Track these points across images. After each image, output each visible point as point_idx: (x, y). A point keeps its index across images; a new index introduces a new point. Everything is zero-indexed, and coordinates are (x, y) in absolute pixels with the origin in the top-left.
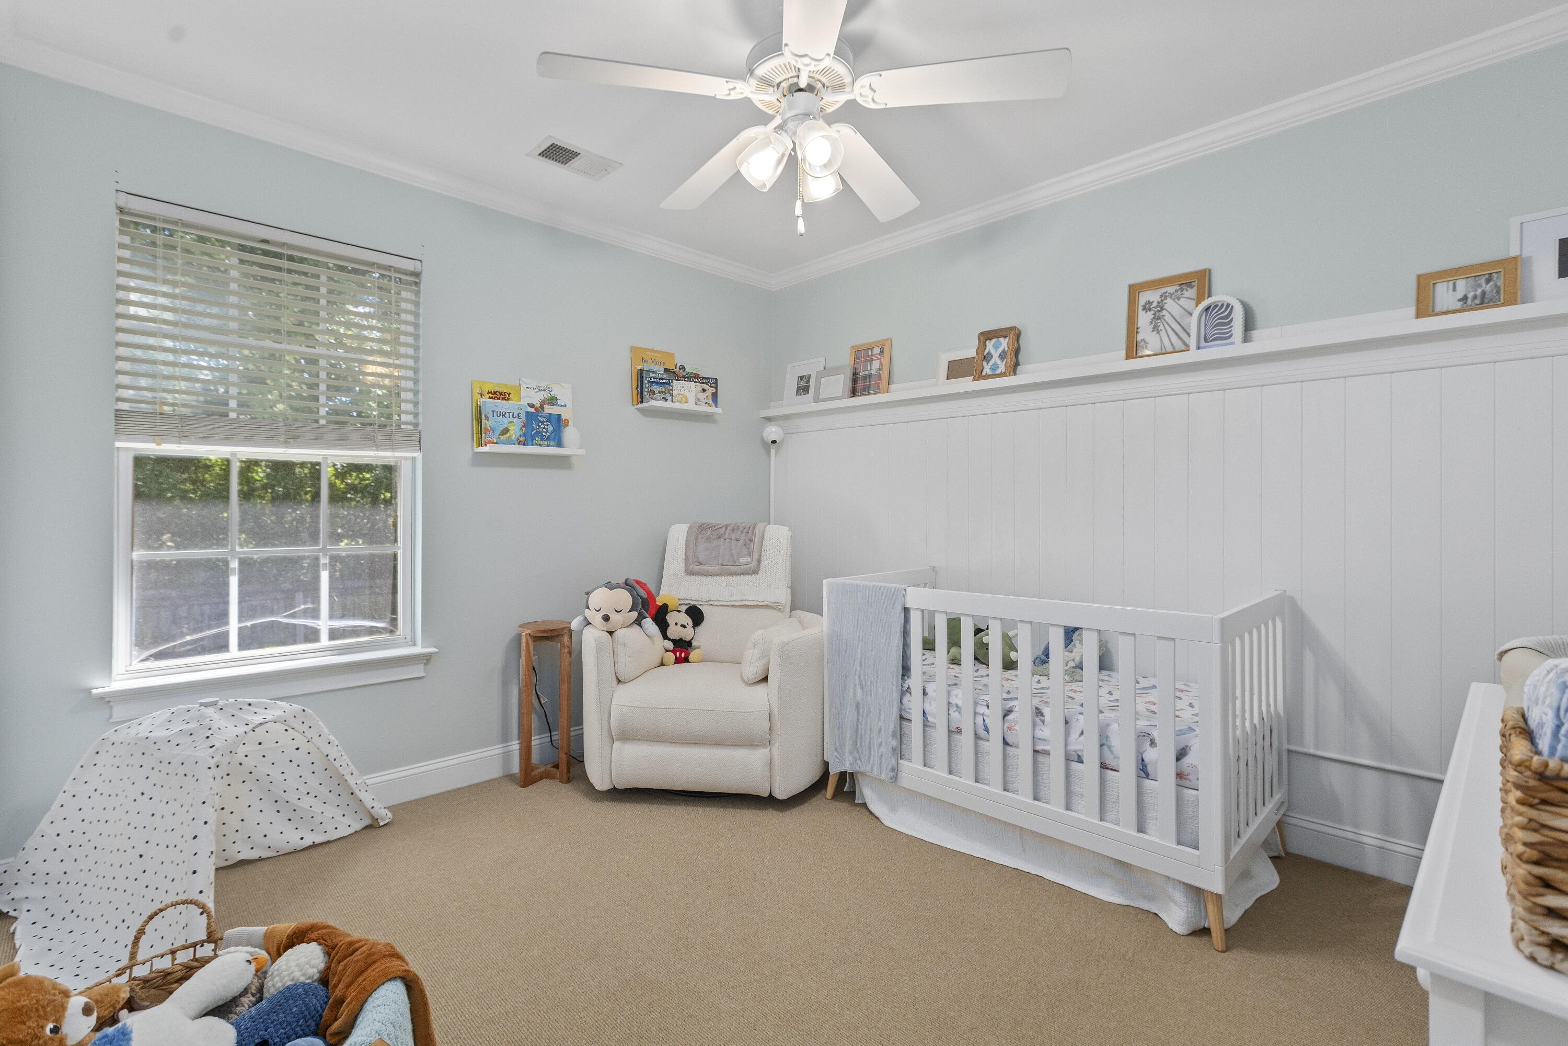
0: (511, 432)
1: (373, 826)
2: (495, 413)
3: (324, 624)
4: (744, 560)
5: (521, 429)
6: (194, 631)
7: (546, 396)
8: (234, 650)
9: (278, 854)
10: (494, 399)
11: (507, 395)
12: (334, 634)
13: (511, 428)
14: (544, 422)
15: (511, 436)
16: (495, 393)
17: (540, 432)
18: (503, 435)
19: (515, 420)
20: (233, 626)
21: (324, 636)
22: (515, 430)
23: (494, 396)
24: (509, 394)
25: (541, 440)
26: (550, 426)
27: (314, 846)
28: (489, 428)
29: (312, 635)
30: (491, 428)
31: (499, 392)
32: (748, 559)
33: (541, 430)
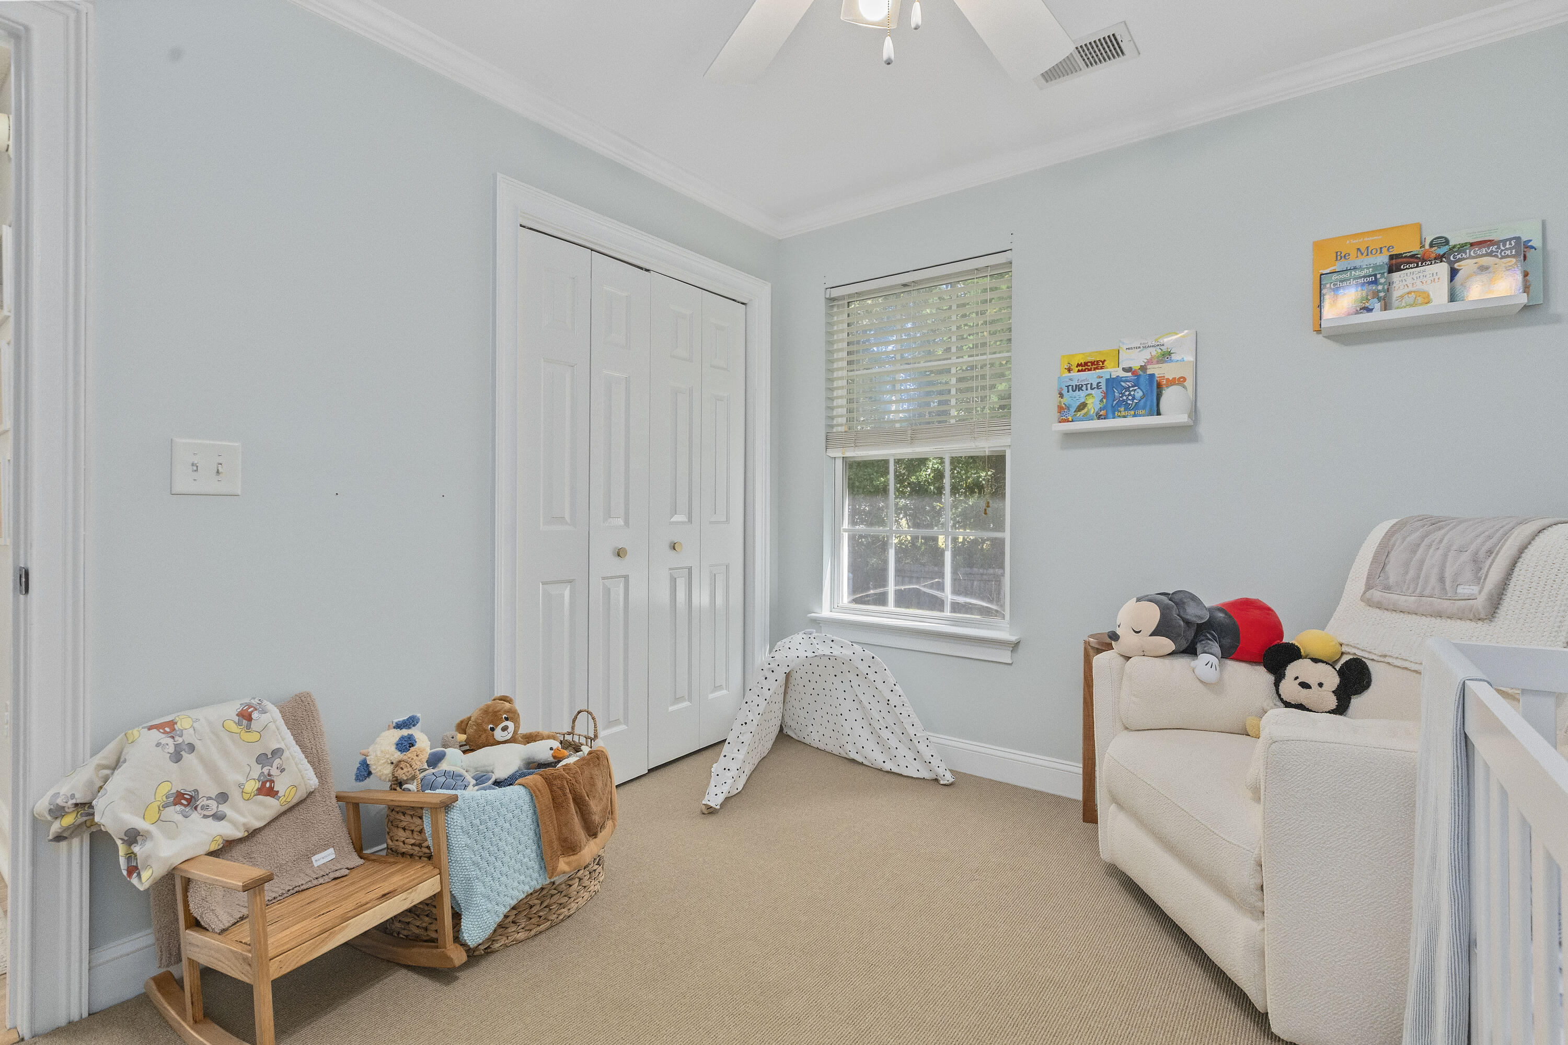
0: (1090, 406)
1: (936, 780)
2: (1070, 387)
3: (948, 595)
4: (1463, 590)
5: (1101, 401)
6: (875, 588)
7: (1154, 353)
8: (891, 606)
9: (872, 766)
10: (1085, 371)
11: (1101, 363)
12: (956, 607)
13: (1090, 401)
14: (1129, 387)
15: (1089, 410)
16: (1086, 364)
17: (1124, 401)
18: (1079, 411)
19: (1093, 392)
20: (891, 588)
21: (948, 607)
22: (1094, 402)
23: (1084, 368)
24: (1103, 362)
25: (1125, 410)
26: (1138, 390)
27: (890, 772)
28: (1064, 406)
29: (936, 604)
30: (1066, 405)
31: (1091, 362)
32: (1475, 589)
33: (1125, 398)
